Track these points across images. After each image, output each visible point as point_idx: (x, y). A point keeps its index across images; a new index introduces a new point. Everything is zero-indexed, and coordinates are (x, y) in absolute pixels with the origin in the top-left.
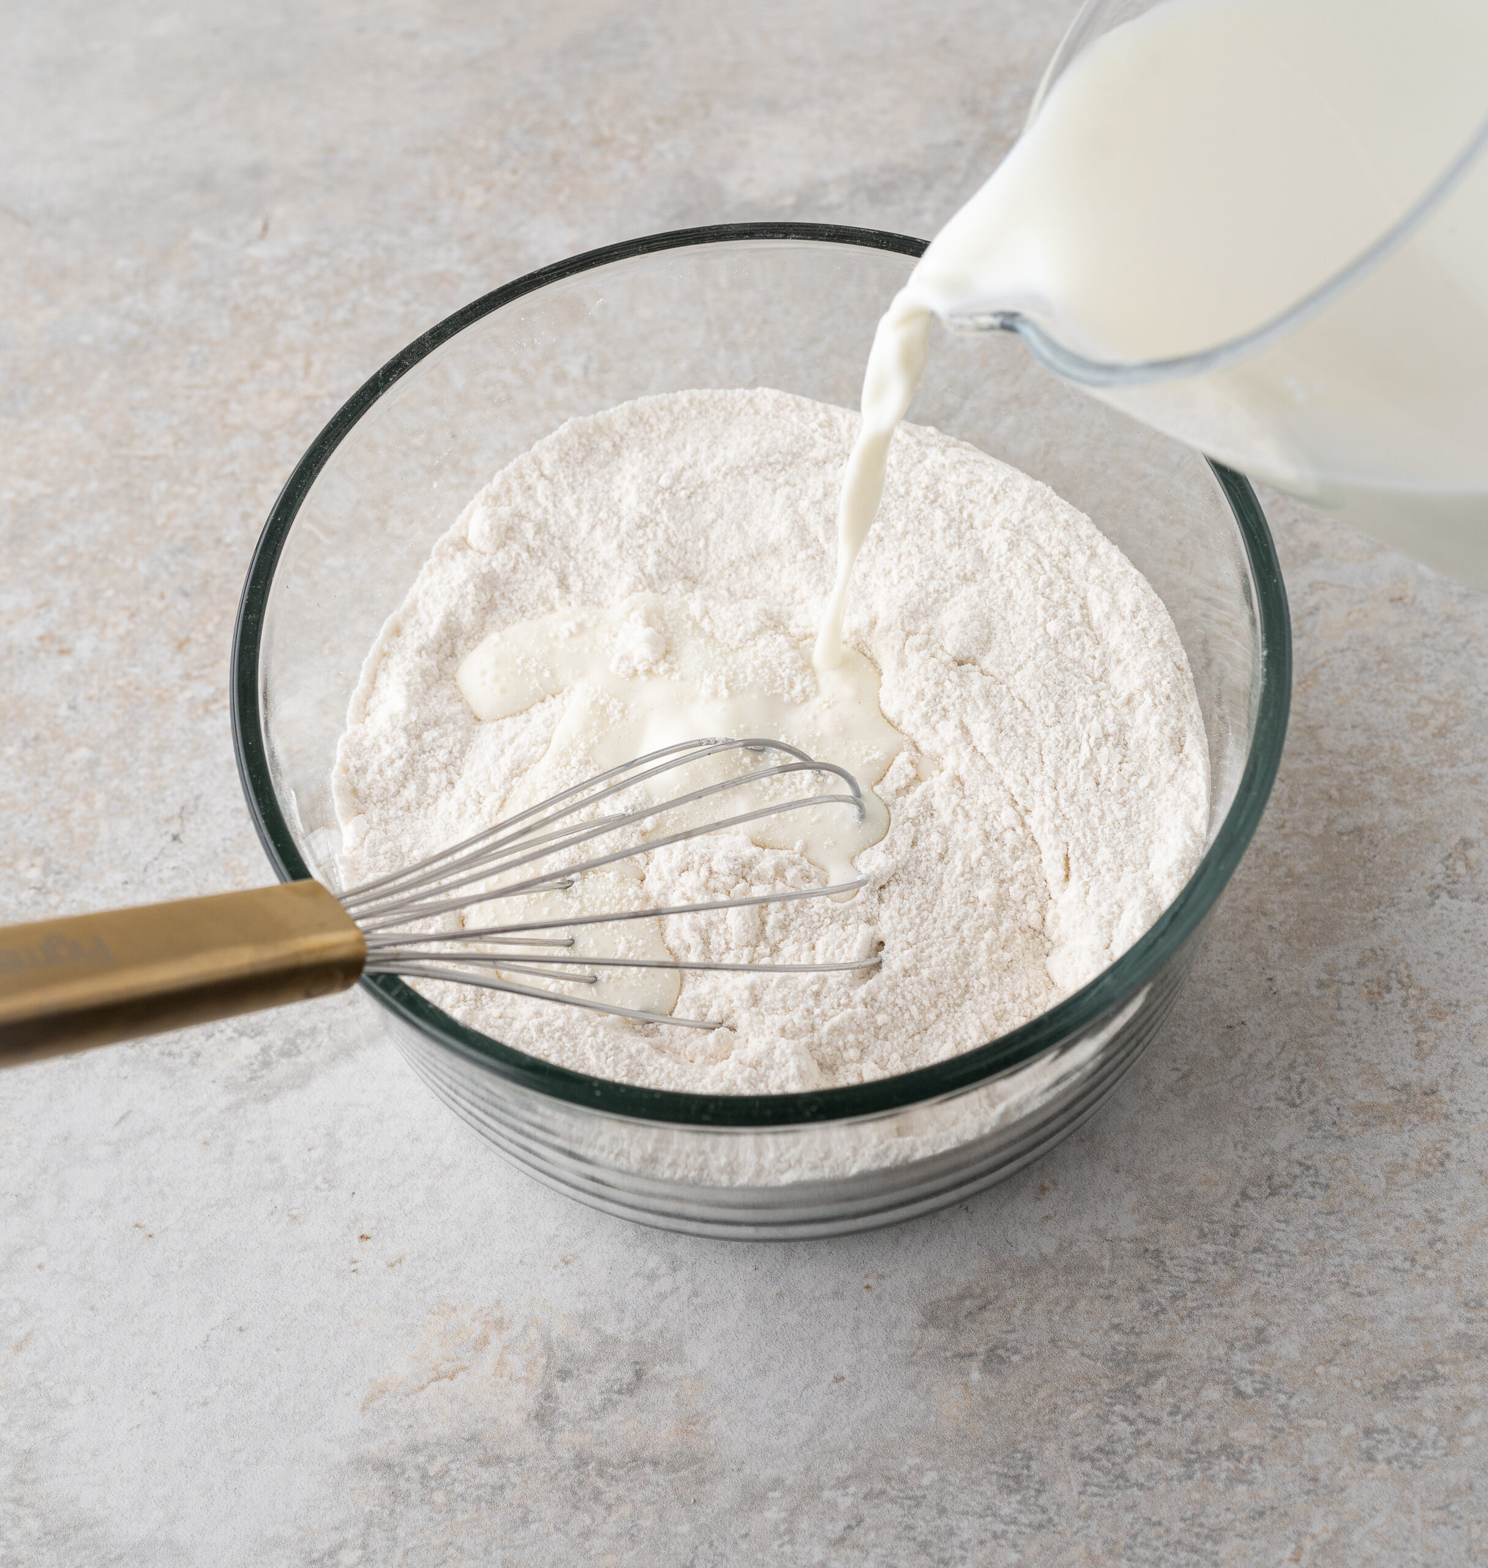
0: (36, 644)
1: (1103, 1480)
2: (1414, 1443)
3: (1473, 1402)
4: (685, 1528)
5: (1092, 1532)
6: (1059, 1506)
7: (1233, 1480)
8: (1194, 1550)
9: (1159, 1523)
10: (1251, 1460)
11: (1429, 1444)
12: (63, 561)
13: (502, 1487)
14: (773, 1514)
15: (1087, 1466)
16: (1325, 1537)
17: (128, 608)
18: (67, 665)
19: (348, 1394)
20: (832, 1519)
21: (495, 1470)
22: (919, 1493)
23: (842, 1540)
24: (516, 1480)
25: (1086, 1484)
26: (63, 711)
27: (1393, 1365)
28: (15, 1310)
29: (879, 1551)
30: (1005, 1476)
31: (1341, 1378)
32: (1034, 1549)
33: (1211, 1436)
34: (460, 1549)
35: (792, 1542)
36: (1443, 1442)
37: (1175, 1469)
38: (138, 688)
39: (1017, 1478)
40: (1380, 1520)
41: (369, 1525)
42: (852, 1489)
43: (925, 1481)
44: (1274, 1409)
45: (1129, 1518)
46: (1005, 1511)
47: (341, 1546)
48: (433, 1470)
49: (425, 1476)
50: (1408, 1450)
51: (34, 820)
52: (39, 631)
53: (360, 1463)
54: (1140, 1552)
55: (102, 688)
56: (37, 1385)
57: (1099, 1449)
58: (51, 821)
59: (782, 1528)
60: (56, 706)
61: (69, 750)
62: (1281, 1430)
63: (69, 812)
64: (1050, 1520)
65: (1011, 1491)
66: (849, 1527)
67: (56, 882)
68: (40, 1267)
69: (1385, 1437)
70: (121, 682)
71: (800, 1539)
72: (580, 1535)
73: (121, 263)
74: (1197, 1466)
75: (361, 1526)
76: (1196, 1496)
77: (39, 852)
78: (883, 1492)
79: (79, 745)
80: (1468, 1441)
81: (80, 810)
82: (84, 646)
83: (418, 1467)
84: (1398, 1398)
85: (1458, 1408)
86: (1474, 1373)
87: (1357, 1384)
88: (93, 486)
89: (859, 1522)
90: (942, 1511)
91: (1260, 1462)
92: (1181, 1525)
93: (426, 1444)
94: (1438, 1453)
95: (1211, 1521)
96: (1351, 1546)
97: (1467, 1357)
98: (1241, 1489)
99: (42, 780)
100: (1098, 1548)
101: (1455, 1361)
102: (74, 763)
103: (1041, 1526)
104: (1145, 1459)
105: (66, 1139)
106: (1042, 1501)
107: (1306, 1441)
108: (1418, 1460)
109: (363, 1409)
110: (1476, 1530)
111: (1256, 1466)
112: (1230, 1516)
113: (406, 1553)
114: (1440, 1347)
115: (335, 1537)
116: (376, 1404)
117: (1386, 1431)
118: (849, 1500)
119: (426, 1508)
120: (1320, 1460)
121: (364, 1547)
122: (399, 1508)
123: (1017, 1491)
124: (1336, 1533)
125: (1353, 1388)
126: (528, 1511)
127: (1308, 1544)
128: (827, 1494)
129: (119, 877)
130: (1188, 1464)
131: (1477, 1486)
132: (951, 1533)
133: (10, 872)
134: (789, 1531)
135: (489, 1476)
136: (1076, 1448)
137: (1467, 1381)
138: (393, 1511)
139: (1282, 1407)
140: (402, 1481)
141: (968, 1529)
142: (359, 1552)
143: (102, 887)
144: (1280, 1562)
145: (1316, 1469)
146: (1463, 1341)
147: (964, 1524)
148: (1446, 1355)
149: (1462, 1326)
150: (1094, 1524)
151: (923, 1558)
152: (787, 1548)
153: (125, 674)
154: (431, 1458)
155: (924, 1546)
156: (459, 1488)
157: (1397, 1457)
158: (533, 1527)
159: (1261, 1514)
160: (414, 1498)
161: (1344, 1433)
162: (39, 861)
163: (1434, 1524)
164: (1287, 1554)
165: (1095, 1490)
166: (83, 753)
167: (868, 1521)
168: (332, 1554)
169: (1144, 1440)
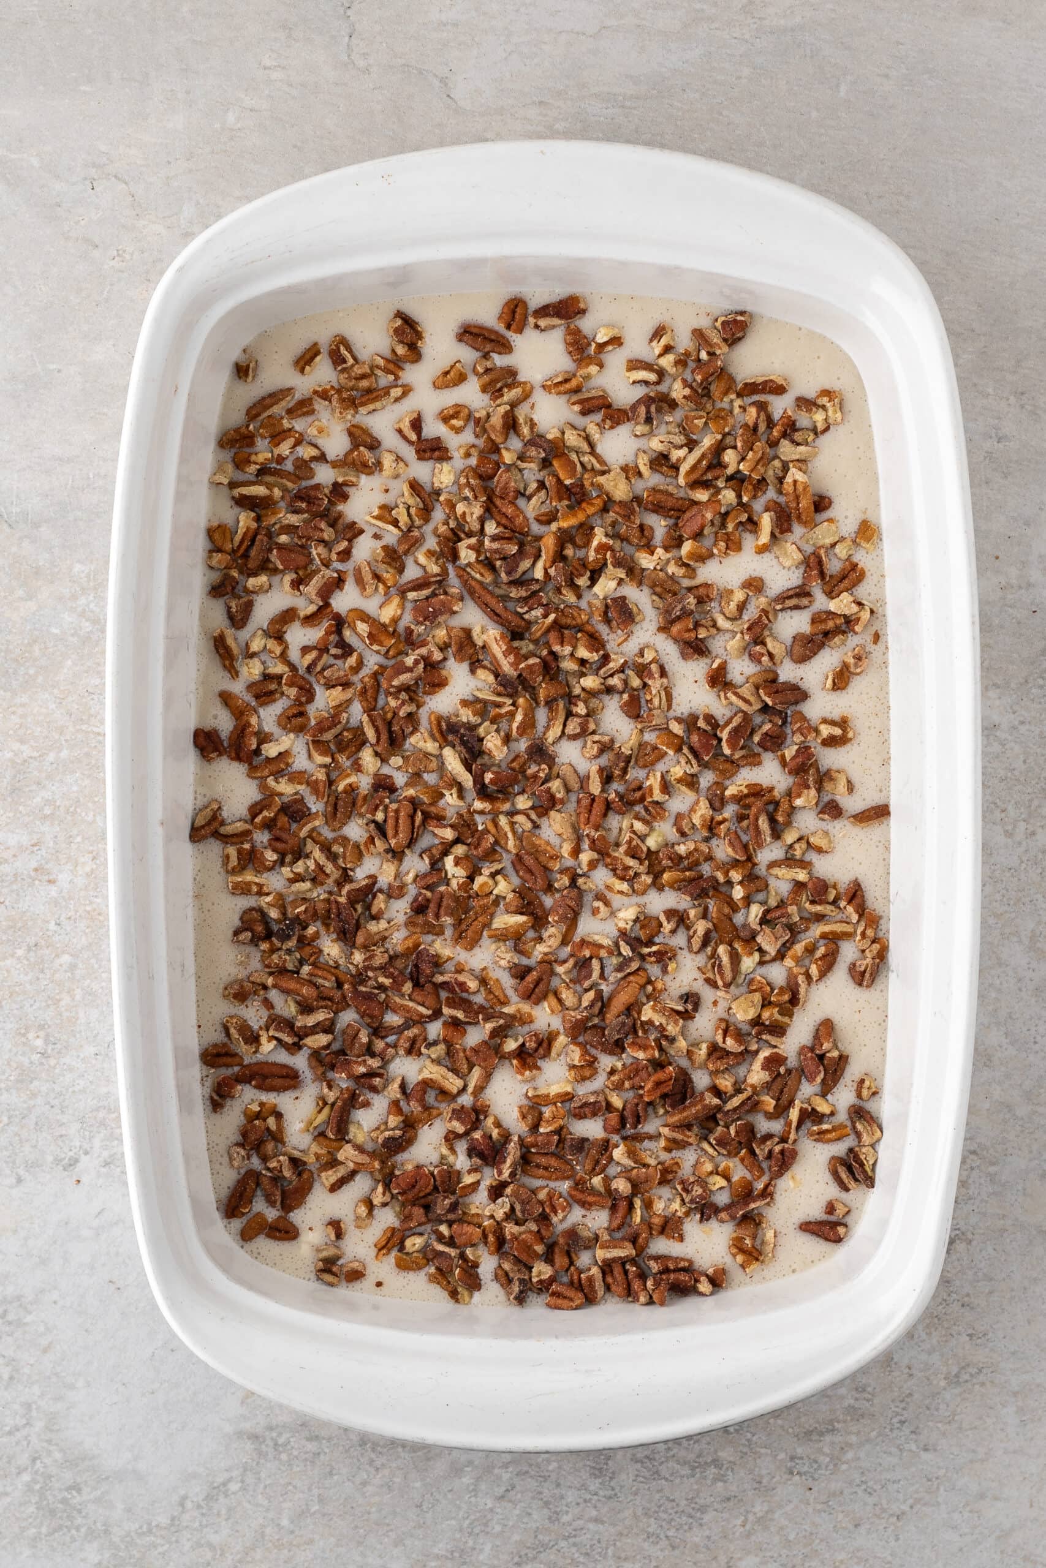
0: (33, 874)
1: (647, 1474)
2: (815, 1466)
3: (850, 1445)
4: (418, 1484)
5: (637, 1502)
6: (622, 1487)
7: (716, 1480)
8: (691, 1516)
9: (673, 1500)
10: (727, 1469)
11: (823, 1467)
12: (47, 811)
13: (319, 1454)
14: (466, 1480)
15: (639, 1466)
16: (759, 1515)
17: (91, 852)
18: (53, 891)
19: (233, 1393)
20: (499, 1485)
21: (315, 1443)
22: (547, 1474)
23: (503, 1497)
24: (327, 1450)
25: (637, 1476)
26: (52, 926)
27: (811, 1421)
28: (42, 1329)
29: (522, 1504)
30: (594, 1468)
31: (782, 1427)
32: (604, 1510)
33: (708, 1454)
34: (295, 1487)
35: (476, 1496)
36: (831, 1467)
37: (686, 1471)
38: (100, 914)
39: (600, 1470)
40: (792, 1506)
41: (245, 1470)
42: (510, 1469)
43: (551, 1468)
44: (744, 1441)
45: (657, 1496)
46: (592, 1488)
47: (230, 1480)
48: (281, 1441)
49: (276, 1444)
50: (812, 1470)
51: (37, 1004)
52: (34, 864)
53: (240, 1434)
54: (663, 1515)
55: (77, 911)
56: (56, 1374)
57: (647, 1457)
58: (48, 1006)
59: (471, 1488)
60: (48, 922)
61: (57, 956)
62: (746, 1454)
63: (59, 1000)
64: (616, 1495)
65: (596, 1477)
66: (507, 1490)
67: (53, 1049)
68: (55, 1302)
69: (800, 1462)
70: (88, 908)
71: (480, 1495)
72: (361, 1484)
73: (78, 567)
74: (698, 1470)
75: (241, 1470)
76: (695, 1487)
77: (41, 1027)
78: (527, 1472)
79: (63, 952)
80: (844, 1467)
81: (66, 1000)
82: (63, 878)
83: (272, 1439)
84: (811, 1440)
85: (842, 1449)
86: (854, 1429)
87: (790, 1430)
88: (65, 754)
89: (513, 1488)
90: (558, 1485)
91: (732, 1470)
92: (685, 1502)
93: (277, 1426)
94: (828, 1473)
95: (701, 1501)
96: (772, 1520)
97: (852, 1420)
98: (720, 1484)
99: (41, 976)
100: (639, 1512)
101: (845, 1422)
102: (61, 965)
103: (610, 1498)
104: (670, 1464)
105: (66, 1223)
106: (612, 1484)
107: (758, 1461)
108: (816, 1476)
109: (242, 1403)
110: (841, 1516)
111: (729, 1473)
112: (712, 1499)
113: (265, 1487)
114: (838, 1413)
115: (226, 1475)
116: (249, 1400)
117: (801, 1458)
118: (509, 1475)
119: (277, 1462)
120: (764, 1472)
121: (242, 1481)
122: (262, 1461)
123: (599, 1477)
124: (767, 1512)
125: (788, 1432)
126: (332, 1468)
127: (751, 1517)
128: (496, 1471)
129: (92, 1050)
130: (693, 1469)
131: (845, 1492)
132: (562, 1497)
133: (24, 1040)
134: (474, 1490)
135: (311, 1447)
136: (634, 1455)
137: (850, 1433)
138: (258, 1463)
139: (748, 1440)
140: (263, 1446)
141: (571, 1496)
142: (240, 1485)
143: (82, 1056)
144: (735, 1526)
145: (762, 1477)
146: (851, 1410)
147: (570, 1493)
148: (841, 1417)
149: (852, 1402)
150: (638, 1498)
151: (546, 1511)
152: (473, 1499)
153: (91, 903)
154: (280, 1434)
155: (547, 1504)
156: (295, 1453)
157: (805, 1473)
158: (336, 1477)
159: (729, 1499)
160: (270, 1456)
161: (779, 1457)
162: (42, 1034)
163: (819, 1511)
164: (739, 1522)
165: (642, 1479)
166: (66, 959)
167: (518, 1488)
168: (224, 1484)
169: (671, 1453)
